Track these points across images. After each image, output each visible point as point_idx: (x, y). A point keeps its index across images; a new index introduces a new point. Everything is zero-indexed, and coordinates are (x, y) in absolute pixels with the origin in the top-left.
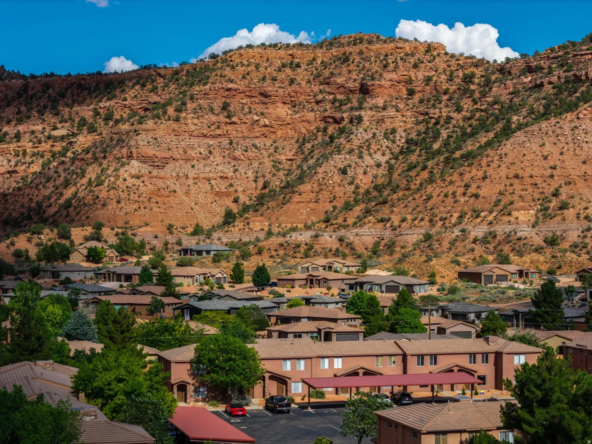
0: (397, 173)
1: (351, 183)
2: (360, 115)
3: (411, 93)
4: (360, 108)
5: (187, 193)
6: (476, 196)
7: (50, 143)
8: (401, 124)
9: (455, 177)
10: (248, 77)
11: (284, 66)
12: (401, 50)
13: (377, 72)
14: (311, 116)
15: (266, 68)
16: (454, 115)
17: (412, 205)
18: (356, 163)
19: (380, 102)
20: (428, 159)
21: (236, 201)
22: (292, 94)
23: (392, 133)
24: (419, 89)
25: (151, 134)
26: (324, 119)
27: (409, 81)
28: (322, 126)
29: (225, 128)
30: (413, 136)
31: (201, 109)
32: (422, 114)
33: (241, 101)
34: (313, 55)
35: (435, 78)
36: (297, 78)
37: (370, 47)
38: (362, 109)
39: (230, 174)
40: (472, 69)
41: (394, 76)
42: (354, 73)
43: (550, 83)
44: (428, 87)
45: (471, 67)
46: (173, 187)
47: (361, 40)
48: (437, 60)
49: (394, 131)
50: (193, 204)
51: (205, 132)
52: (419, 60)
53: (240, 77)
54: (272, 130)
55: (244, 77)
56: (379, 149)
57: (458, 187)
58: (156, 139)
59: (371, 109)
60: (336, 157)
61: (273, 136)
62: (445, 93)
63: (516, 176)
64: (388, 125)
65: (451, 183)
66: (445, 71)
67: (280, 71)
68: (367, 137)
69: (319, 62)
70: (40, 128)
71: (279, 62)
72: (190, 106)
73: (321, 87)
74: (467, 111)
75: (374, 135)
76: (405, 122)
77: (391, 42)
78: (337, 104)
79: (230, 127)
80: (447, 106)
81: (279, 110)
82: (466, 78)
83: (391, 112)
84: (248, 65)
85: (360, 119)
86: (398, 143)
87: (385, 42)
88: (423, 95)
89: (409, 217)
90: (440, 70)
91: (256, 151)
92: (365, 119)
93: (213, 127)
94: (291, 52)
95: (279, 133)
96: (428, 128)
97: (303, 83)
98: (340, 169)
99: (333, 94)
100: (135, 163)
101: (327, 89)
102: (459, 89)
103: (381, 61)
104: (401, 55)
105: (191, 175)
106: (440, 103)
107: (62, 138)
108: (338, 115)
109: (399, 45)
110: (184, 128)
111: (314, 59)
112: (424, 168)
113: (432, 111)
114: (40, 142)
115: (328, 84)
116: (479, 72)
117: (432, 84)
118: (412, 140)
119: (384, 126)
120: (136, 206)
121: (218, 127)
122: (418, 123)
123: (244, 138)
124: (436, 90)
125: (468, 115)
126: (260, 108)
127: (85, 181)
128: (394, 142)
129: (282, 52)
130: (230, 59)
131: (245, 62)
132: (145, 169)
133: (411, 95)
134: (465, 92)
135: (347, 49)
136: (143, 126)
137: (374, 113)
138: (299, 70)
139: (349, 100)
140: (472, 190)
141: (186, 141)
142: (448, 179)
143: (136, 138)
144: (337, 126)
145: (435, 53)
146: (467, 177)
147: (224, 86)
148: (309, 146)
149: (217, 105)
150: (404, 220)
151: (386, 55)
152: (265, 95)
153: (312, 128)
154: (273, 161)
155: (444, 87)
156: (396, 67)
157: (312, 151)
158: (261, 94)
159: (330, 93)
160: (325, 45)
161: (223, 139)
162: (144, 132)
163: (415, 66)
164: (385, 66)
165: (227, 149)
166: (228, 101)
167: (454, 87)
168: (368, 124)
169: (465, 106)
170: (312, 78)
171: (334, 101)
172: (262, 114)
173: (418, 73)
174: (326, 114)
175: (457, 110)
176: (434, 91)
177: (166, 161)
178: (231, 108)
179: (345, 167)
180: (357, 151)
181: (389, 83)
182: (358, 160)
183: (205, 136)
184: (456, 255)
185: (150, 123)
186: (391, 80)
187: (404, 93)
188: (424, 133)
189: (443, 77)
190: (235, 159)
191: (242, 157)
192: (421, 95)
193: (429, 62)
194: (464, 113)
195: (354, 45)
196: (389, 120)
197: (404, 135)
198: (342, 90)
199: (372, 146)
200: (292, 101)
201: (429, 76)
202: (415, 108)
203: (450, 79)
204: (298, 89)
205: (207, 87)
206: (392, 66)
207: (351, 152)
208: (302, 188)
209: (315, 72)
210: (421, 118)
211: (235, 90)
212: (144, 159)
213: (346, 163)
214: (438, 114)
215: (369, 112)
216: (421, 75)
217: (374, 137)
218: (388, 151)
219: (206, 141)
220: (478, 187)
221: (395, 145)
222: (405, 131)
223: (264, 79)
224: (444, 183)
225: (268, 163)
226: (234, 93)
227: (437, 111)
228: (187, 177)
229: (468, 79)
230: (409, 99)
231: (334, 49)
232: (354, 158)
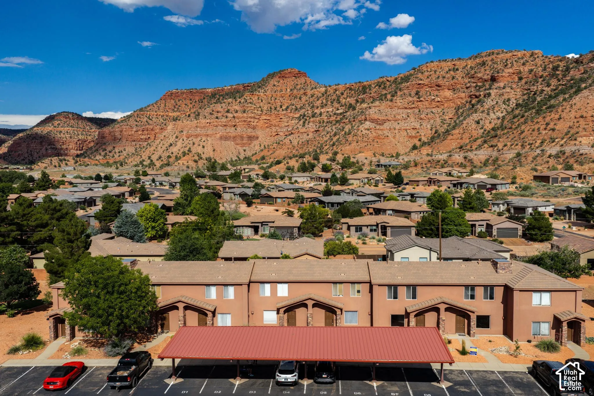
0: (506, 121)
1: (482, 128)
2: (489, 92)
3: (520, 79)
4: (490, 89)
5: (394, 137)
6: (553, 130)
7: (335, 116)
8: (514, 96)
9: (540, 119)
10: (430, 77)
11: (450, 70)
12: (515, 57)
13: (501, 69)
14: (463, 95)
15: (440, 72)
16: (545, 89)
18: (485, 118)
19: (502, 85)
20: (526, 112)
21: (420, 140)
22: (453, 84)
23: (507, 101)
24: (525, 76)
25: (378, 108)
26: (470, 96)
27: (520, 72)
28: (469, 100)
29: (417, 104)
30: (521, 102)
31: (404, 95)
32: (526, 90)
33: (426, 90)
34: (466, 63)
35: (535, 70)
36: (456, 76)
37: (498, 56)
38: (491, 89)
39: (418, 127)
40: (558, 63)
41: (511, 70)
42: (488, 71)
44: (530, 75)
45: (557, 61)
46: (387, 134)
47: (493, 53)
48: (537, 59)
49: (509, 100)
50: (397, 143)
51: (406, 106)
52: (526, 61)
53: (426, 77)
54: (442, 103)
55: (428, 78)
56: (499, 110)
57: (541, 125)
58: (380, 111)
59: (496, 89)
60: (474, 115)
61: (442, 107)
62: (541, 77)
63: (582, 117)
64: (506, 97)
65: (537, 123)
66: (541, 65)
67: (447, 73)
68: (493, 104)
69: (469, 67)
70: (331, 109)
71: (447, 68)
72: (399, 93)
73: (469, 80)
74: (554, 86)
75: (497, 102)
76: (516, 95)
77: (510, 53)
78: (478, 88)
79: (419, 103)
80: (542, 84)
81: (446, 93)
82: (554, 68)
83: (508, 90)
84: (431, 71)
85: (489, 95)
86: (511, 106)
87: (506, 53)
88: (528, 80)
89: (509, 144)
90: (539, 65)
91: (433, 114)
92: (493, 94)
93: (410, 104)
94: (454, 63)
95: (446, 105)
96: (529, 97)
97: (460, 79)
98: (476, 121)
99: (476, 83)
100: (367, 123)
101: (473, 80)
102: (549, 74)
103: (504, 63)
104: (516, 59)
105: (398, 127)
106: (537, 83)
107: (341, 114)
108: (477, 94)
109: (515, 54)
110: (395, 104)
111: (466, 66)
112: (523, 116)
113: (532, 87)
114: (330, 116)
115: (473, 78)
116: (562, 64)
117: (533, 73)
118: (519, 104)
119: (503, 97)
120: (366, 144)
121: (413, 104)
122: (524, 95)
123: (427, 108)
124: (535, 76)
125: (554, 88)
126: (436, 93)
127: (343, 132)
128: (508, 106)
129: (449, 63)
130: (421, 69)
131: (429, 70)
132: (372, 125)
133: (520, 80)
134: (553, 75)
135: (484, 58)
136: (374, 104)
137: (498, 91)
138: (458, 72)
139: (484, 85)
140: (551, 126)
141: (396, 111)
142: (536, 121)
143: (369, 110)
144: (477, 99)
145: (536, 56)
146: (548, 119)
147: (417, 82)
148: (461, 111)
149: (413, 93)
150: (505, 146)
151: (507, 60)
152: (439, 86)
153: (463, 102)
154: (442, 119)
155: (540, 74)
156: (513, 65)
157: (463, 113)
158: (436, 85)
159: (474, 83)
160: (472, 58)
161: (415, 109)
162: (374, 108)
163: (524, 64)
164: (506, 66)
165: (417, 114)
166: (419, 90)
167: (546, 73)
168: (494, 97)
169: (553, 83)
170: (464, 75)
171: (477, 86)
172: (437, 95)
173: (525, 68)
174: (471, 94)
175: (547, 86)
176: (534, 77)
177: (384, 121)
178: (421, 94)
179: (479, 120)
180: (487, 111)
181: (508, 74)
182: (486, 116)
183: (406, 108)
184: (536, 165)
185: (377, 103)
186: (509, 73)
187: (516, 79)
188: (527, 100)
189: (540, 69)
190: (421, 119)
191: (425, 118)
192: (526, 79)
193: (532, 61)
194: (552, 87)
195: (489, 56)
196: (507, 94)
197: (515, 102)
198: (481, 80)
199: (496, 108)
200: (453, 88)
201: (531, 69)
202: (522, 87)
203: (545, 69)
204: (457, 82)
205: (408, 84)
206: (510, 65)
207: (483, 112)
208: (454, 132)
209: (466, 72)
210: (526, 92)
211: (423, 84)
212: (373, 121)
213: (479, 118)
214: (535, 89)
215: (495, 91)
216: (527, 69)
217: (497, 104)
218: (505, 111)
219: (406, 110)
220: (555, 124)
221: (509, 108)
222: (516, 99)
223: (438, 78)
224: (533, 123)
225: (438, 120)
226: (422, 86)
227: (535, 87)
228: (395, 129)
229: (556, 68)
230: (519, 82)
231: (478, 59)
232: (485, 115)
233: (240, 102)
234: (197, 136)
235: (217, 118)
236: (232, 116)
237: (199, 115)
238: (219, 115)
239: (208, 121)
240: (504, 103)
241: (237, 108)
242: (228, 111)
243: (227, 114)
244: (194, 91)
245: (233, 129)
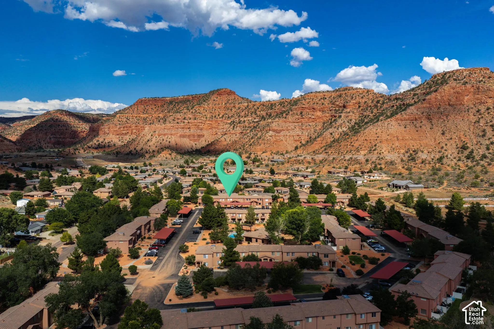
1: (333, 137)
3: (359, 107)
4: (341, 113)
5: (286, 141)
6: (353, 146)
7: (253, 123)
8: (354, 117)
10: (309, 103)
11: (321, 99)
12: (358, 92)
13: (349, 100)
14: (328, 115)
15: (315, 100)
16: (370, 114)
17: (335, 148)
18: (336, 131)
19: (348, 110)
21: (301, 143)
22: (322, 108)
23: (350, 121)
24: (362, 105)
25: (277, 123)
26: (332, 116)
27: (359, 103)
28: (331, 118)
30: (357, 121)
31: (294, 114)
33: (306, 111)
34: (331, 94)
35: (368, 102)
36: (325, 102)
37: (349, 92)
39: (300, 134)
41: (354, 101)
42: (342, 101)
43: (396, 105)
45: (380, 97)
46: (282, 139)
47: (347, 89)
48: (370, 95)
50: (287, 144)
52: (364, 95)
53: (307, 103)
54: (315, 120)
56: (345, 126)
57: (349, 143)
60: (331, 129)
61: (315, 122)
62: (370, 107)
63: (366, 140)
64: (350, 118)
65: (348, 141)
68: (341, 122)
69: (332, 97)
70: (251, 119)
71: (320, 97)
72: (291, 113)
73: (332, 105)
75: (344, 121)
76: (356, 117)
77: (356, 90)
79: (302, 119)
80: (369, 111)
81: (318, 113)
83: (351, 114)
84: (310, 99)
86: (352, 124)
87: (354, 90)
89: (333, 152)
90: (370, 99)
91: (309, 126)
92: (342, 116)
93: (297, 120)
94: (324, 94)
95: (318, 120)
96: (362, 119)
97: (327, 104)
98: (330, 133)
100: (271, 132)
103: (351, 96)
104: (358, 94)
105: (288, 135)
106: (367, 110)
107: (257, 122)
108: (335, 115)
110: (288, 120)
113: (364, 113)
114: (250, 123)
115: (334, 104)
116: (381, 99)
117: (366, 104)
118: (356, 123)
119: (348, 118)
120: (269, 145)
121: (299, 120)
122: (360, 117)
123: (306, 122)
126: (312, 113)
127: (257, 137)
128: (350, 123)
129: (321, 94)
130: (305, 97)
132: (273, 134)
134: (376, 106)
135: (342, 92)
136: (275, 120)
137: (346, 114)
138: (326, 100)
139: (339, 110)
140: (352, 144)
141: (288, 124)
143: (272, 124)
144: (334, 118)
145: (370, 93)
147: (302, 106)
148: (326, 125)
149: (299, 113)
150: (332, 153)
151: (353, 94)
152: (314, 109)
153: (327, 119)
155: (370, 105)
156: (356, 98)
157: (326, 127)
159: (334, 107)
160: (335, 91)
161: (300, 123)
163: (362, 98)
164: (352, 98)
165: (300, 126)
166: (302, 111)
167: (373, 105)
168: (343, 118)
169: (374, 111)
170: (329, 102)
171: (335, 110)
174: (332, 114)
176: (367, 106)
177: (281, 131)
178: (303, 114)
179: (332, 133)
180: (337, 127)
181: (353, 104)
183: (294, 122)
185: (277, 119)
187: (357, 107)
188: (360, 120)
189: (370, 101)
190: (303, 129)
192: (362, 107)
193: (367, 96)
194: (373, 114)
195: (344, 91)
196: (350, 116)
198: (338, 106)
199: (343, 125)
200: (322, 110)
201: (366, 101)
202: (359, 112)
203: (372, 102)
204: (325, 106)
205: (297, 107)
206: (354, 98)
207: (335, 127)
208: (318, 139)
209: (331, 100)
210: (361, 115)
211: (305, 107)
212: (274, 131)
213: (333, 131)
214: (366, 114)
215: (344, 114)
216: (363, 101)
218: (348, 127)
219: (294, 124)
220: (354, 143)
221: (350, 125)
222: (355, 120)
223: (314, 104)
225: (313, 130)
228: (287, 135)
229: (378, 102)
230: (358, 109)
231: (338, 93)
232: (336, 129)
233: (192, 112)
234: (165, 135)
235: (178, 123)
236: (187, 122)
237: (165, 121)
238: (179, 121)
239: (172, 125)
240: (348, 122)
241: (190, 116)
242: (184, 119)
243: (184, 120)
244: (158, 99)
245: (188, 130)
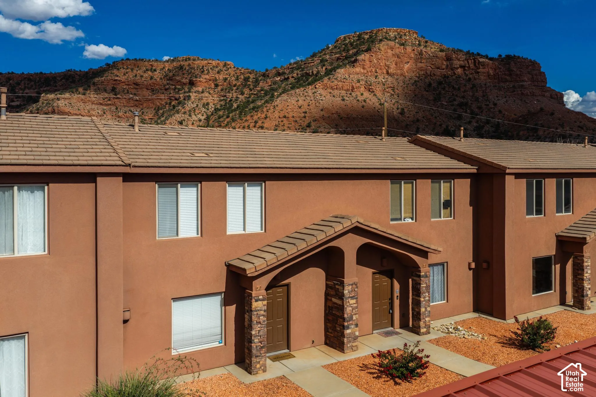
0: (212, 121)
2: (189, 95)
3: (217, 86)
4: (189, 92)
8: (212, 101)
9: (248, 118)
10: (127, 75)
11: (147, 70)
12: (211, 65)
13: (198, 74)
14: (162, 96)
15: (137, 71)
18: (188, 119)
19: (200, 89)
20: (229, 113)
22: (152, 84)
23: (207, 105)
24: (220, 84)
25: (67, 101)
26: (170, 98)
27: (216, 80)
28: (169, 101)
29: (113, 101)
30: (218, 106)
31: (99, 90)
32: (222, 96)
33: (123, 87)
34: (163, 65)
35: (229, 79)
36: (155, 76)
37: (194, 62)
38: (190, 92)
40: (248, 75)
41: (207, 77)
42: (186, 75)
43: (293, 77)
44: (225, 83)
45: (247, 74)
47: (189, 59)
48: (230, 70)
49: (208, 104)
51: (101, 102)
52: (220, 70)
53: (122, 74)
54: (141, 103)
55: (124, 75)
56: (200, 113)
57: (250, 123)
58: (70, 104)
59: (195, 92)
60: (177, 115)
61: (141, 107)
62: (234, 86)
64: (205, 101)
65: (246, 121)
66: (234, 75)
67: (145, 72)
68: (193, 106)
69: (167, 69)
71: (145, 68)
72: (92, 87)
73: (168, 82)
74: (247, 94)
75: (197, 105)
76: (214, 100)
77: (205, 60)
78: (177, 90)
79: (116, 100)
80: (236, 92)
81: (144, 92)
82: (245, 79)
83: (207, 95)
84: (127, 69)
85: (189, 97)
86: (210, 110)
87: (202, 60)
88: (223, 87)
90: (231, 75)
91: (131, 113)
92: (192, 97)
93: (106, 100)
94: (151, 63)
95: (145, 105)
96: (226, 103)
97: (158, 79)
98: (179, 122)
99: (174, 85)
101: (171, 83)
102: (241, 84)
103: (200, 69)
104: (211, 67)
106: (232, 91)
108: (177, 96)
109: (210, 62)
110: (89, 99)
111: (164, 68)
112: (228, 117)
113: (228, 94)
115: (171, 80)
116: (252, 76)
117: (227, 81)
118: (217, 108)
119: (202, 101)
121: (109, 100)
122: (221, 101)
123: (124, 106)
124: (230, 84)
125: (248, 96)
126: (134, 91)
128: (208, 109)
129: (146, 63)
130: (116, 66)
131: (125, 67)
133: (216, 87)
134: (245, 85)
135: (182, 63)
136: (63, 96)
137: (197, 95)
138: (155, 73)
139: (183, 88)
141: (89, 106)
142: (245, 119)
143: (57, 102)
144: (177, 102)
145: (229, 67)
146: (255, 118)
147: (113, 78)
148: (161, 111)
149: (109, 88)
151: (203, 67)
153: (163, 103)
154: (141, 119)
155: (234, 83)
156: (208, 72)
157: (163, 114)
158: (134, 84)
159: (173, 85)
160: (170, 61)
161: (112, 107)
162: (63, 99)
163: (218, 72)
164: (203, 72)
165: (114, 112)
166: (115, 86)
167: (239, 83)
168: (194, 100)
169: (246, 92)
170: (163, 77)
171: (175, 88)
172: (135, 94)
173: (220, 76)
174: (171, 95)
175: (241, 94)
176: (229, 85)
178: (117, 90)
179: (182, 121)
180: (188, 113)
181: (205, 80)
182: (189, 117)
183: (101, 104)
185: (67, 95)
186: (206, 79)
187: (213, 86)
188: (224, 105)
189: (233, 78)
190: (119, 117)
191: (123, 116)
192: (221, 87)
193: (226, 71)
194: (245, 95)
195: (186, 61)
196: (205, 98)
197: (213, 106)
198: (179, 83)
199: (196, 111)
200: (152, 88)
201: (226, 78)
202: (219, 93)
203: (237, 79)
204: (155, 82)
205: (103, 78)
206: (206, 72)
207: (185, 113)
209: (164, 74)
211: (119, 81)
213: (182, 118)
214: (231, 96)
215: (194, 94)
216: (221, 77)
217: (197, 107)
218: (205, 114)
219: (102, 107)
220: (263, 123)
221: (209, 111)
222: (214, 104)
223: (136, 76)
224: (242, 121)
226: (119, 82)
227: (231, 95)
229: (246, 79)
230: (215, 89)
231: (175, 63)
232: (187, 116)
240: (204, 106)
